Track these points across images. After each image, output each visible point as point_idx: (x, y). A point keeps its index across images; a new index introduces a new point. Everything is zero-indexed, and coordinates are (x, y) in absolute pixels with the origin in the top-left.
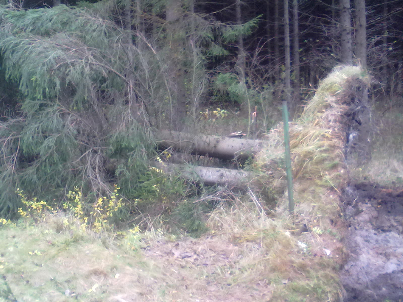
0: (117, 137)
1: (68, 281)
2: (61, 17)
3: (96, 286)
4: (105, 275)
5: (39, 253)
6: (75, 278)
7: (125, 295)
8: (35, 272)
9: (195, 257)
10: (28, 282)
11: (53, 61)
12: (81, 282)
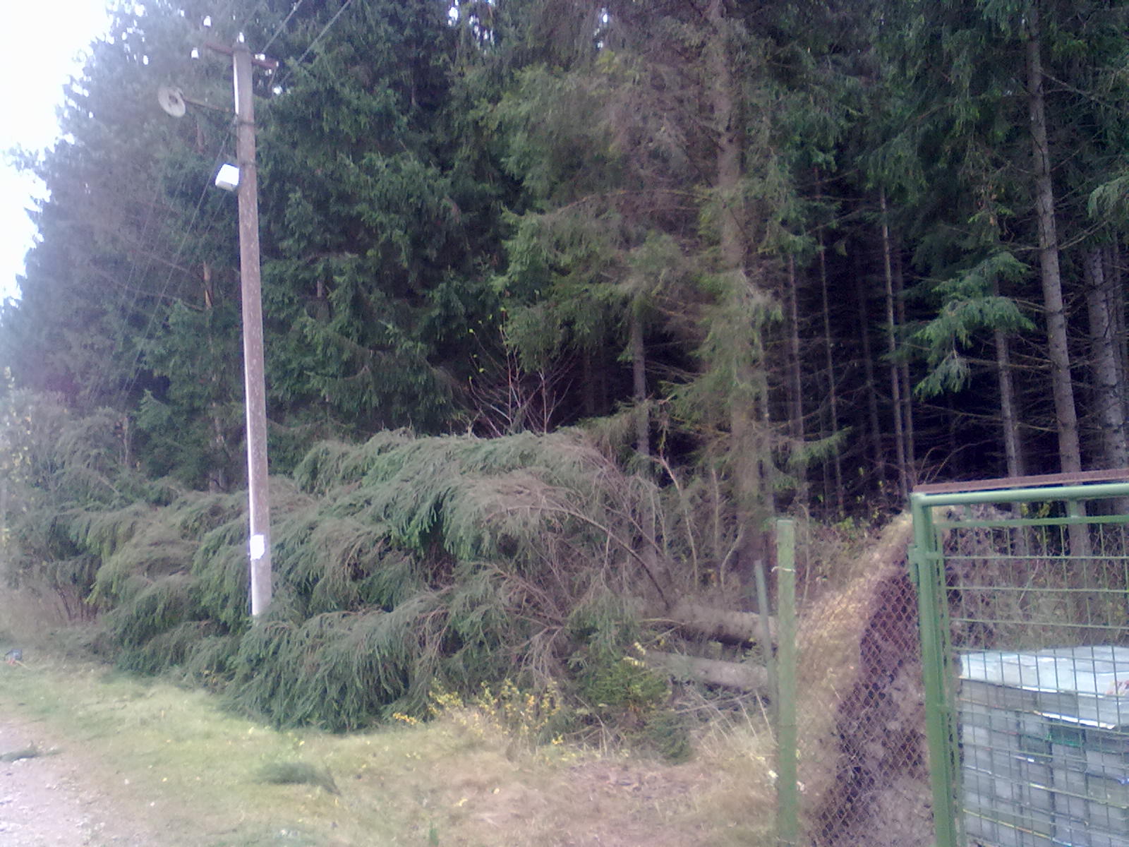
0: (579, 613)
1: (433, 791)
2: (521, 448)
3: (464, 800)
4: (480, 788)
5: (419, 757)
6: (444, 787)
7: (495, 815)
8: (398, 776)
9: (636, 785)
10: (382, 784)
11: (482, 509)
12: (449, 793)
